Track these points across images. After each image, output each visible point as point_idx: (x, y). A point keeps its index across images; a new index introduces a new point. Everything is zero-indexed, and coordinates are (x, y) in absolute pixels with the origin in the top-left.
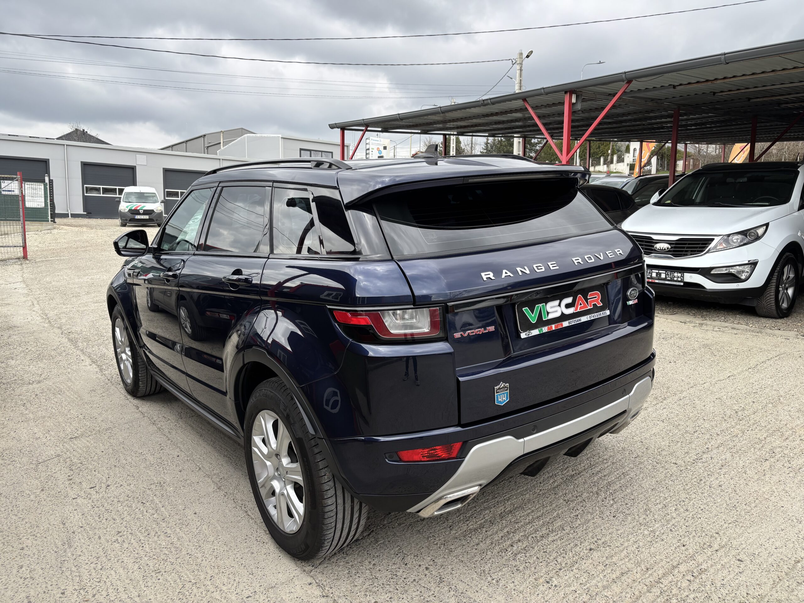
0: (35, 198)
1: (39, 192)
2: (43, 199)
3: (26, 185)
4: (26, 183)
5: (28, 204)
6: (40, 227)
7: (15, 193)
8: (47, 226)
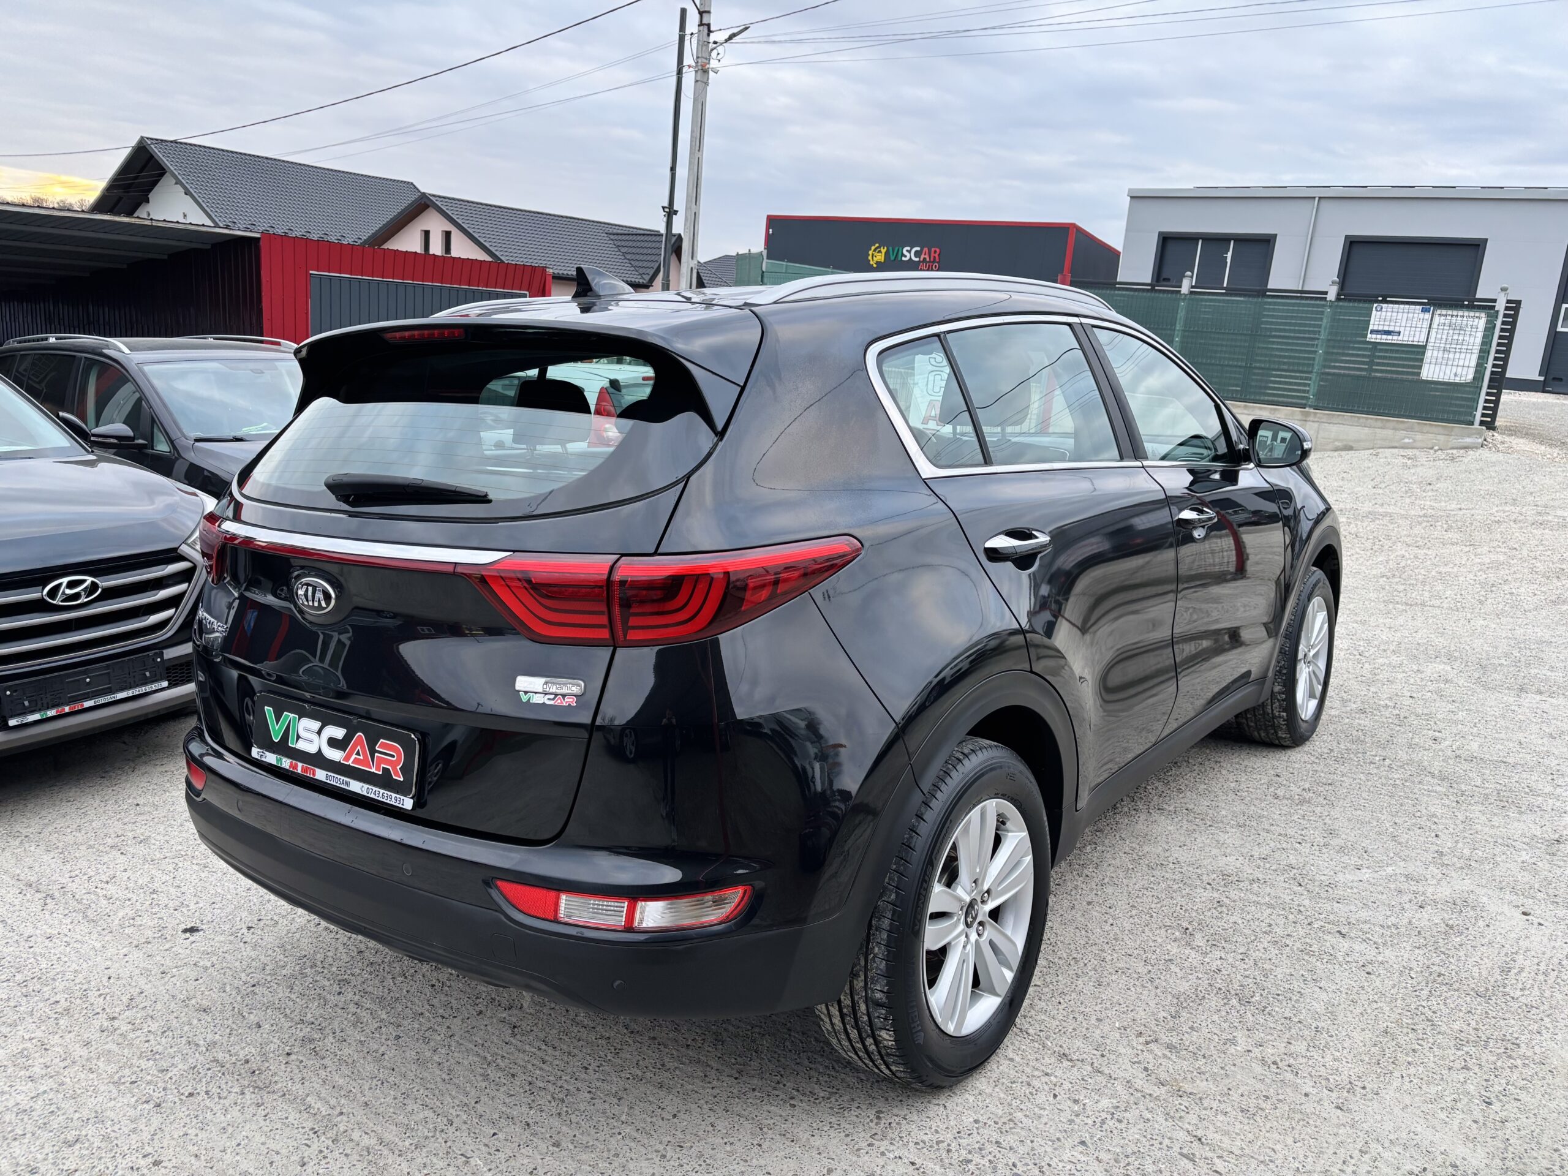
0: (1451, 356)
1: (1467, 338)
2: (1475, 357)
3: (1437, 318)
4: (1439, 312)
5: (1429, 372)
6: (1442, 438)
7: (1400, 338)
8: (1462, 436)
